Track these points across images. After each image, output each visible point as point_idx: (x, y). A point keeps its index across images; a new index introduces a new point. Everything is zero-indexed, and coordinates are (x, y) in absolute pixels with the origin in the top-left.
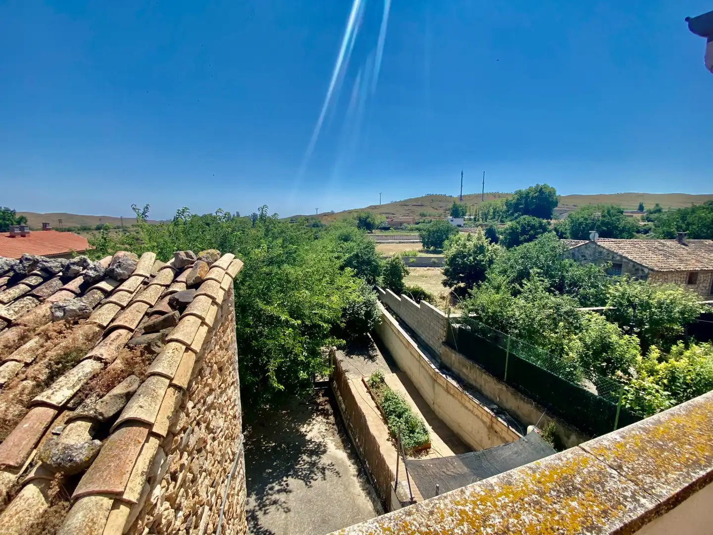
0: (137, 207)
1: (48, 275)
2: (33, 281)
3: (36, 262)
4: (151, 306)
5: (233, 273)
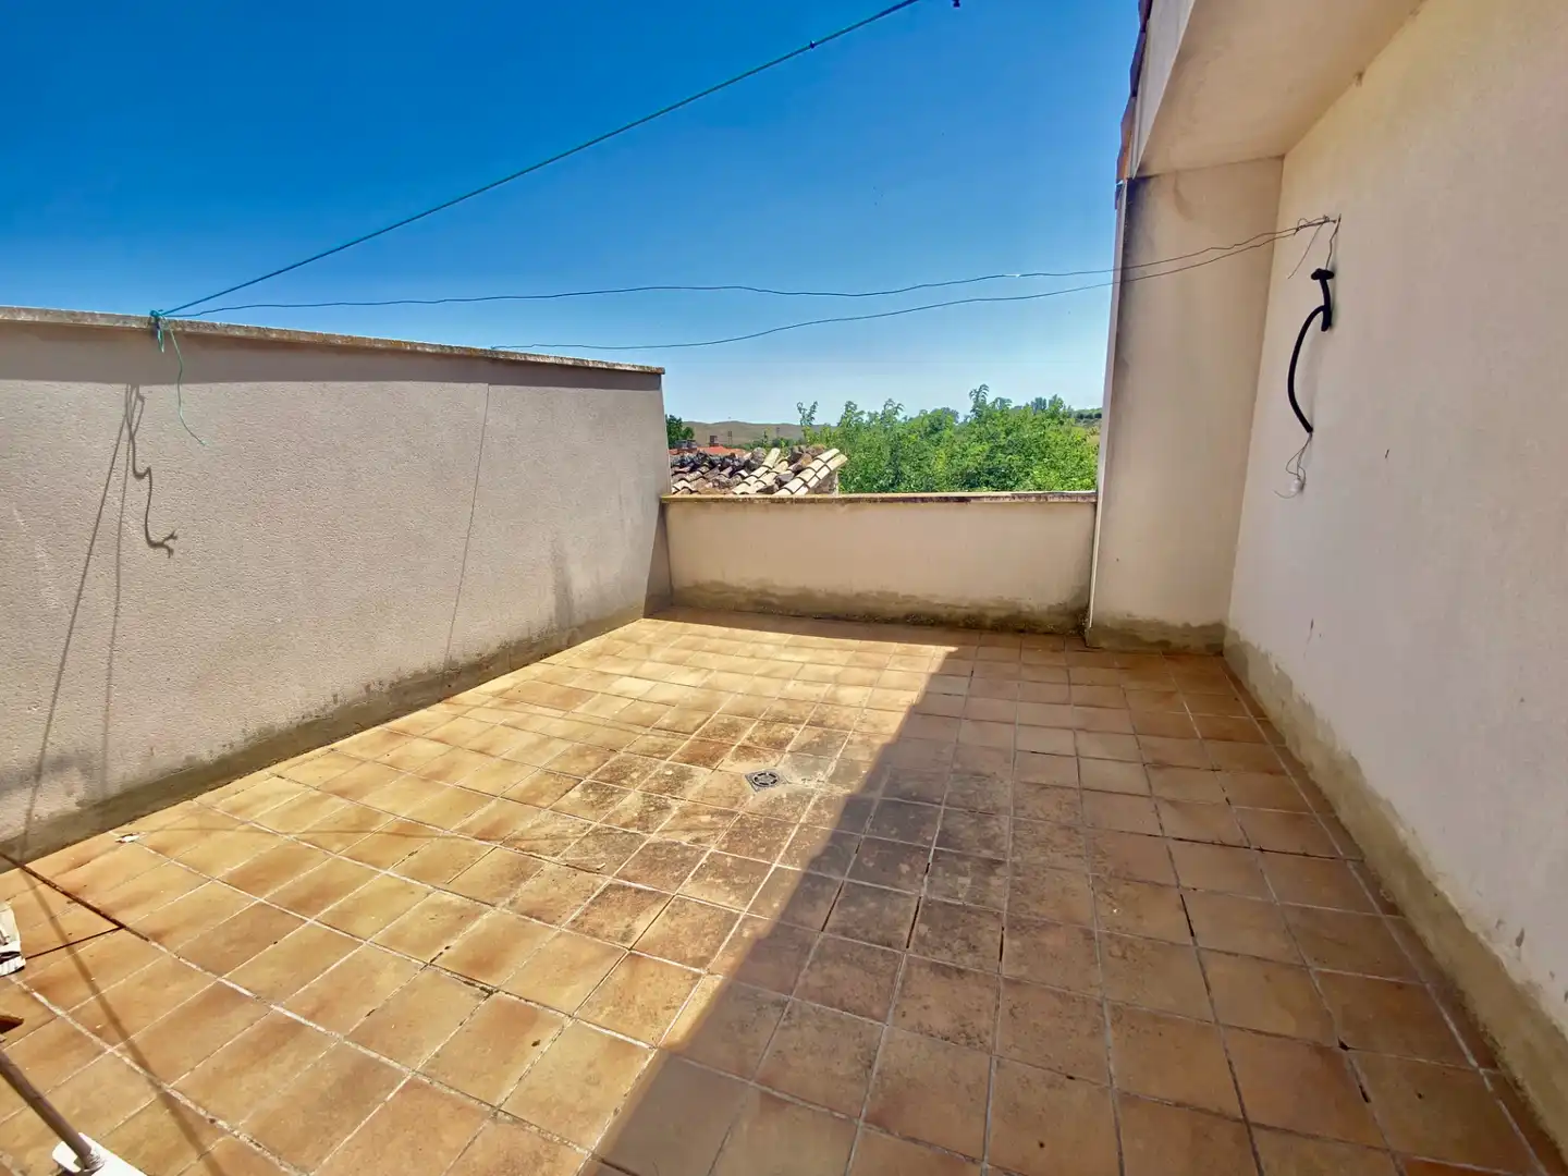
0: (804, 407)
1: (712, 465)
2: (704, 469)
3: (706, 456)
4: (792, 493)
5: (833, 465)
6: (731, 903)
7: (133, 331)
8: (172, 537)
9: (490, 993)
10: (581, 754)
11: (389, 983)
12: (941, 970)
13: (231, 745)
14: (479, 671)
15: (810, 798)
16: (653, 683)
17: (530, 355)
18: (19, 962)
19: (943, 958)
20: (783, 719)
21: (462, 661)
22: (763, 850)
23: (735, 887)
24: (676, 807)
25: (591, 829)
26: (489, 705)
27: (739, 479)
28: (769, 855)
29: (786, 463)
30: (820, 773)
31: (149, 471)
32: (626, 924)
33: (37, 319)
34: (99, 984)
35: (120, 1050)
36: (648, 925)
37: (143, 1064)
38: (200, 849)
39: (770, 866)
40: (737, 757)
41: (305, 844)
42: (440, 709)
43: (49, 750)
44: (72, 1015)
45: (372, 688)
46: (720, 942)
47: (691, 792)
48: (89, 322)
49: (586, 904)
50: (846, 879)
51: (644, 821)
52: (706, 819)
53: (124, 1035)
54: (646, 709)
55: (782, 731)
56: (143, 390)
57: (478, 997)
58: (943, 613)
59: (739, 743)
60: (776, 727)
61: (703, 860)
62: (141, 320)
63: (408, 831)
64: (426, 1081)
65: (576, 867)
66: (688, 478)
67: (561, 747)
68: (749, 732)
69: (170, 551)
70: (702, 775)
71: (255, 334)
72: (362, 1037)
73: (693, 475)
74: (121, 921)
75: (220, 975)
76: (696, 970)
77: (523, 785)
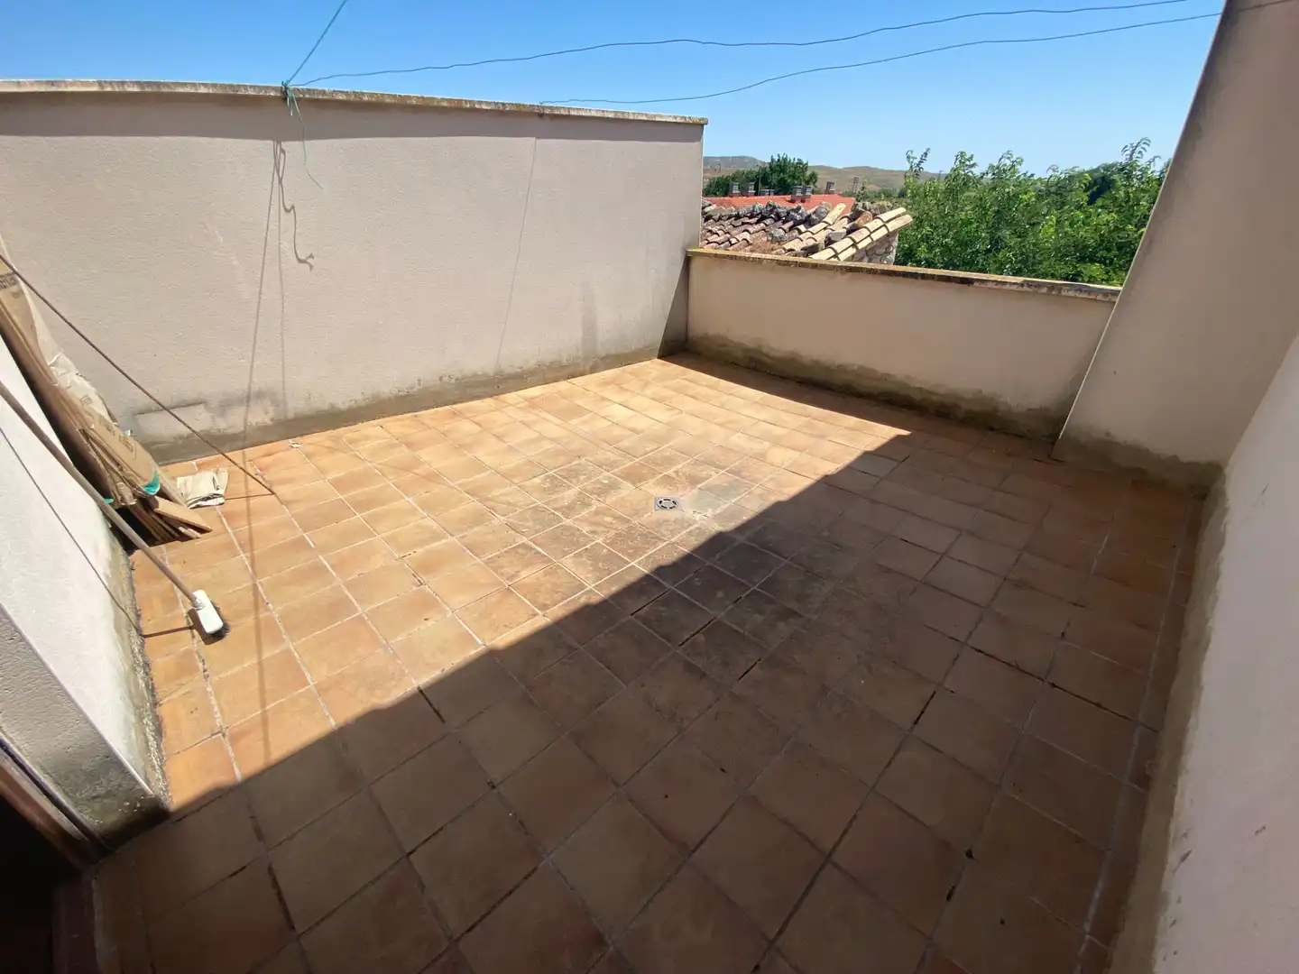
1: (778, 217)
2: (768, 221)
3: (774, 207)
5: (892, 226)
6: (587, 578)
7: (270, 98)
8: (311, 256)
9: (421, 584)
10: (557, 453)
11: (377, 562)
12: (690, 668)
13: (356, 402)
14: (519, 380)
15: (690, 525)
16: (632, 413)
17: (574, 109)
18: (221, 500)
19: (699, 663)
20: (709, 462)
21: (508, 370)
22: (631, 551)
23: (596, 569)
24: (595, 505)
25: (534, 505)
26: (519, 406)
27: (795, 233)
28: (632, 557)
29: (846, 219)
30: (710, 510)
31: (293, 207)
32: (516, 570)
33: (211, 91)
34: (252, 521)
35: (247, 557)
36: (528, 575)
37: (253, 565)
38: (325, 461)
39: (627, 563)
40: (658, 483)
41: (377, 471)
42: (487, 403)
43: (252, 386)
44: (234, 534)
45: (445, 379)
46: (563, 599)
47: (611, 499)
48: (242, 92)
49: (503, 551)
50: (673, 588)
51: (569, 510)
52: (608, 519)
53: (252, 550)
54: (617, 432)
55: (703, 471)
56: (285, 145)
57: (415, 584)
58: (917, 397)
59: (665, 473)
60: (700, 468)
61: (588, 546)
62: (274, 89)
63: (433, 477)
64: (366, 618)
65: (511, 527)
66: (751, 229)
67: (547, 445)
68: (680, 466)
69: (311, 267)
70: (627, 489)
71: (352, 98)
72: (349, 586)
73: (757, 227)
74: (275, 491)
75: (305, 532)
76: (538, 611)
77: (512, 465)
